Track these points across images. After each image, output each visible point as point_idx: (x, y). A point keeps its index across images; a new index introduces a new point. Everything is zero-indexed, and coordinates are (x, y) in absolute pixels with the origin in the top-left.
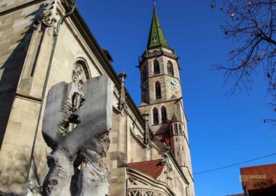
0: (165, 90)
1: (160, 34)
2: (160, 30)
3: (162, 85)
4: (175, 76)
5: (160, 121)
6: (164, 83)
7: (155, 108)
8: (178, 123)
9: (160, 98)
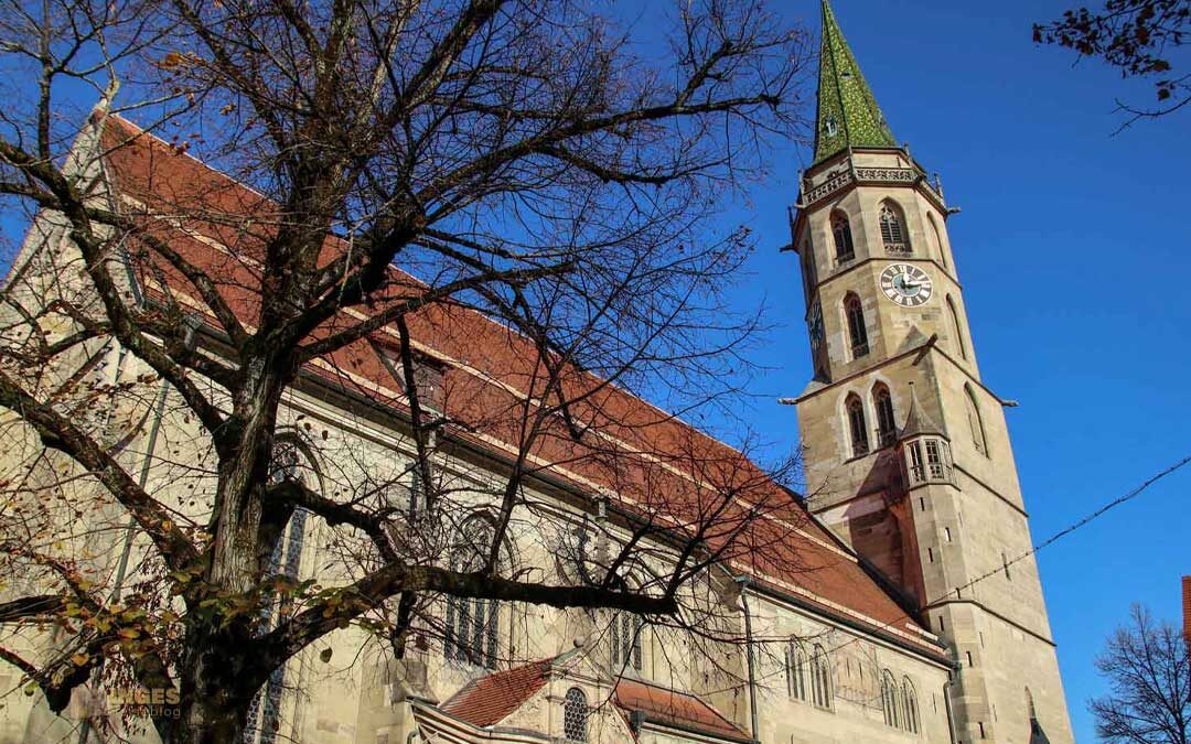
0: (878, 317)
1: (847, 99)
2: (847, 82)
3: (865, 303)
4: (917, 253)
5: (874, 441)
6: (873, 293)
7: (851, 395)
8: (922, 440)
9: (866, 351)
